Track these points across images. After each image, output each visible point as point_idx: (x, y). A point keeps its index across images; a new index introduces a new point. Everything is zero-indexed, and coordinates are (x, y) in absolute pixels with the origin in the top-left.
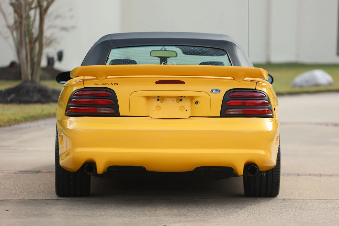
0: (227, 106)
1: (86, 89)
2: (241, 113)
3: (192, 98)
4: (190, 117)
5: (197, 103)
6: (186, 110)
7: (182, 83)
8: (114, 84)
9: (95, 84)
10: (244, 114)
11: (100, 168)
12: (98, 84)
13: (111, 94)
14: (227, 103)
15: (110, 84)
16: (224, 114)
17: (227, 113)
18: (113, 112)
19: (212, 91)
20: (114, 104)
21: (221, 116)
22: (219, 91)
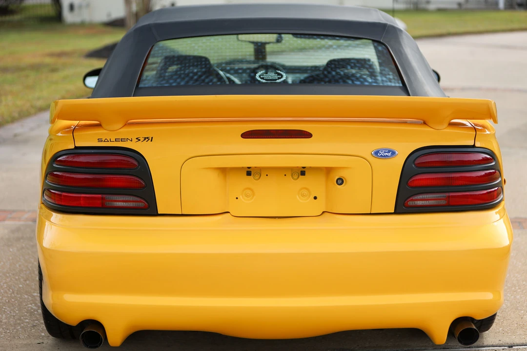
0: (412, 187)
1: (78, 151)
2: (443, 202)
3: (328, 171)
4: (323, 212)
5: (340, 182)
6: (315, 198)
7: (306, 135)
8: (142, 139)
9: (100, 140)
10: (449, 205)
11: (115, 335)
12: (106, 141)
13: (136, 163)
14: (411, 180)
15: (135, 140)
16: (403, 206)
17: (410, 203)
18: (141, 205)
19: (377, 153)
20: (144, 187)
21: (398, 211)
22: (393, 153)
